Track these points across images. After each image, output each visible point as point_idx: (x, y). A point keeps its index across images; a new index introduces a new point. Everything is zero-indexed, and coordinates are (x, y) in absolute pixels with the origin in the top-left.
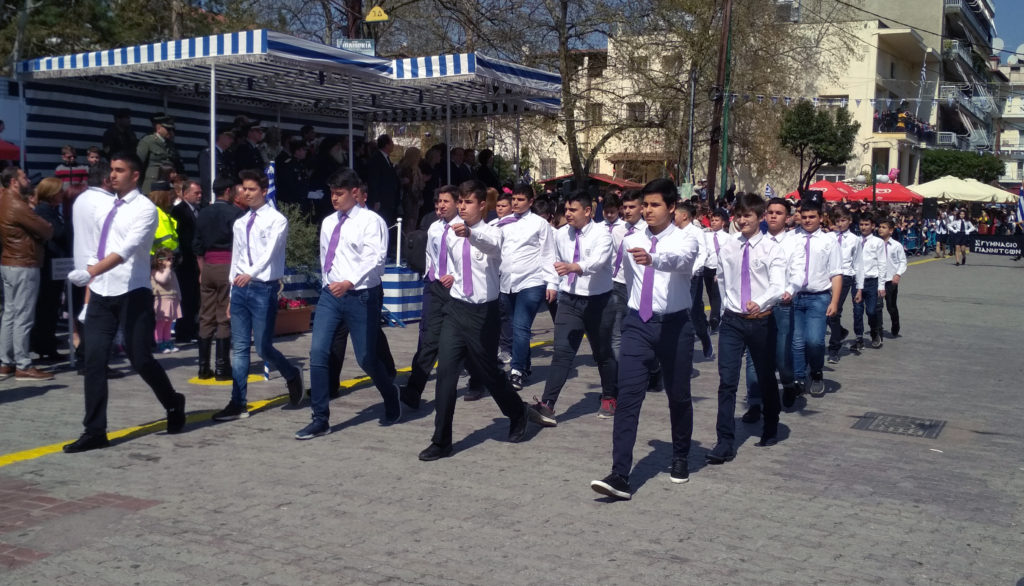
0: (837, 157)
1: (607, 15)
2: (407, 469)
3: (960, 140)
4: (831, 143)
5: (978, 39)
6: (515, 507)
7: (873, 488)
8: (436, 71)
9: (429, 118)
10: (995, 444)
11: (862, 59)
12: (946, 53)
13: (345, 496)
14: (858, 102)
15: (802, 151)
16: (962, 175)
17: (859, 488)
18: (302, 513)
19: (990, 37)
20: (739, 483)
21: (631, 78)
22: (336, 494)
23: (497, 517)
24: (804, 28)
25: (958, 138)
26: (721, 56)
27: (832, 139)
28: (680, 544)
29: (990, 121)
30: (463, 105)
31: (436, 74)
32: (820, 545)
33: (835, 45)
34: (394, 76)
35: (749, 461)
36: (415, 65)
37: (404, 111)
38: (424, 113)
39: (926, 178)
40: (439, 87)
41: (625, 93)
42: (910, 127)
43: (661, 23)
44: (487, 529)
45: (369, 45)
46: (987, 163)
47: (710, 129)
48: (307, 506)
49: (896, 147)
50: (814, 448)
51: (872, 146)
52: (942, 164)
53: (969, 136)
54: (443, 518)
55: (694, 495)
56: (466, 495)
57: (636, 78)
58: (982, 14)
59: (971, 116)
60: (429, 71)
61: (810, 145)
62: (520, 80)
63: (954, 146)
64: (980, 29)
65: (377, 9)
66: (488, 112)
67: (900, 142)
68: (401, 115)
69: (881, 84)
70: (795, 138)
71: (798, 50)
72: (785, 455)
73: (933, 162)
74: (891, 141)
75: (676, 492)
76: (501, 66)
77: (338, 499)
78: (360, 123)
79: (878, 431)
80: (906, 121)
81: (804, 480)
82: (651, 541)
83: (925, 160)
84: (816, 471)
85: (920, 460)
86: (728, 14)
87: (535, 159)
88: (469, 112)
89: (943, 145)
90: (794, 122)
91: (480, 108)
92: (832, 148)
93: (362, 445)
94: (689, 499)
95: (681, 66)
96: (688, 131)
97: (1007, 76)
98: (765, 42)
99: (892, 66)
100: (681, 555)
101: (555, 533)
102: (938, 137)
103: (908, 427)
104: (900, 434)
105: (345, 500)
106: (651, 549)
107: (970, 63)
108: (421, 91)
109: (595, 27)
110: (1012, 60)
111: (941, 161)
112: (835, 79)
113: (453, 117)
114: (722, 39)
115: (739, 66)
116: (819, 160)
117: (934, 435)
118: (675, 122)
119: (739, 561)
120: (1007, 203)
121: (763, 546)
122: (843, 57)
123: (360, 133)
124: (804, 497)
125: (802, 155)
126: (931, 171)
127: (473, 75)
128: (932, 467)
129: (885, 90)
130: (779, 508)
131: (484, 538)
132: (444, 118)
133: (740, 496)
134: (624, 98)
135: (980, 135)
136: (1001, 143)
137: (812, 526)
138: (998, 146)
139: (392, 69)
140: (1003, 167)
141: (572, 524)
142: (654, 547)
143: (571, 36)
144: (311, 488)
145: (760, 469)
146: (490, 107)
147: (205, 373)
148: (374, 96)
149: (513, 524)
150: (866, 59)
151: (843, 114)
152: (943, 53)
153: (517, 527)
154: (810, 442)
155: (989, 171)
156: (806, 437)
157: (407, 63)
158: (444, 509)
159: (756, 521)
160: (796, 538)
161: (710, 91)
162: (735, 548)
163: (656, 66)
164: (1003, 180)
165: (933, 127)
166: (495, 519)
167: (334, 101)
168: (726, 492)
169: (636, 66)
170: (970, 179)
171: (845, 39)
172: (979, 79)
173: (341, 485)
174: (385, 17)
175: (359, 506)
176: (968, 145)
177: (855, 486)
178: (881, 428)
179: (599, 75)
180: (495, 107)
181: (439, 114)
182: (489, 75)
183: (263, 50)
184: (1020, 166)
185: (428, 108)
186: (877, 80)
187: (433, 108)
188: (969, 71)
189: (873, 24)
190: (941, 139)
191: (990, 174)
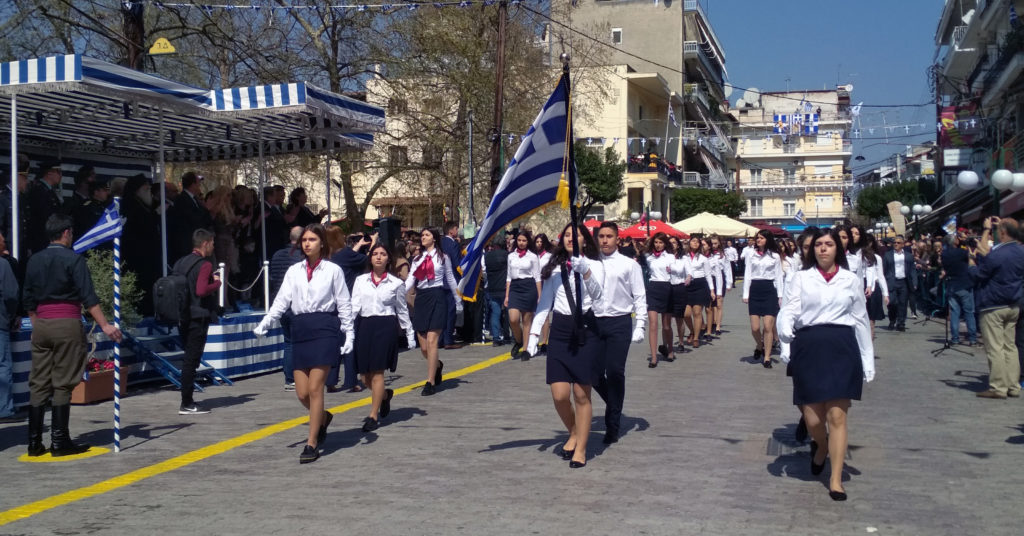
0: (608, 196)
3: (704, 179)
4: (603, 182)
5: (713, 82)
8: (261, 101)
11: (615, 103)
12: (688, 97)
19: (723, 85)
25: (701, 177)
27: (603, 178)
29: (725, 162)
30: (266, 142)
31: (262, 105)
34: (214, 107)
36: (236, 96)
38: (222, 151)
39: (678, 216)
40: (248, 121)
42: (660, 168)
46: (732, 200)
49: (649, 186)
51: (627, 187)
52: (690, 202)
53: (710, 175)
58: (715, 60)
59: (711, 156)
63: (698, 185)
64: (713, 74)
65: (163, 40)
67: (653, 182)
69: (632, 126)
73: (683, 201)
74: (642, 181)
76: (330, 97)
80: (656, 161)
83: (676, 199)
88: (273, 149)
89: (688, 184)
91: (284, 145)
92: (604, 187)
97: (738, 119)
99: (641, 108)
102: (684, 176)
107: (708, 106)
108: (228, 126)
110: (741, 104)
111: (691, 199)
112: (591, 123)
116: (592, 199)
122: (598, 101)
126: (681, 210)
127: (303, 107)
129: (635, 132)
135: (718, 174)
138: (738, 183)
139: (211, 99)
140: (745, 204)
147: (37, 449)
148: (173, 133)
150: (618, 103)
151: (610, 154)
152: (684, 97)
155: (732, 207)
157: (228, 94)
164: (743, 216)
165: (680, 167)
167: (126, 139)
171: (599, 83)
172: (714, 119)
174: (172, 49)
176: (710, 185)
182: (319, 106)
183: (77, 76)
184: (753, 204)
185: (226, 146)
186: (628, 122)
187: (232, 147)
188: (708, 114)
189: (622, 69)
190: (687, 178)
191: (734, 211)
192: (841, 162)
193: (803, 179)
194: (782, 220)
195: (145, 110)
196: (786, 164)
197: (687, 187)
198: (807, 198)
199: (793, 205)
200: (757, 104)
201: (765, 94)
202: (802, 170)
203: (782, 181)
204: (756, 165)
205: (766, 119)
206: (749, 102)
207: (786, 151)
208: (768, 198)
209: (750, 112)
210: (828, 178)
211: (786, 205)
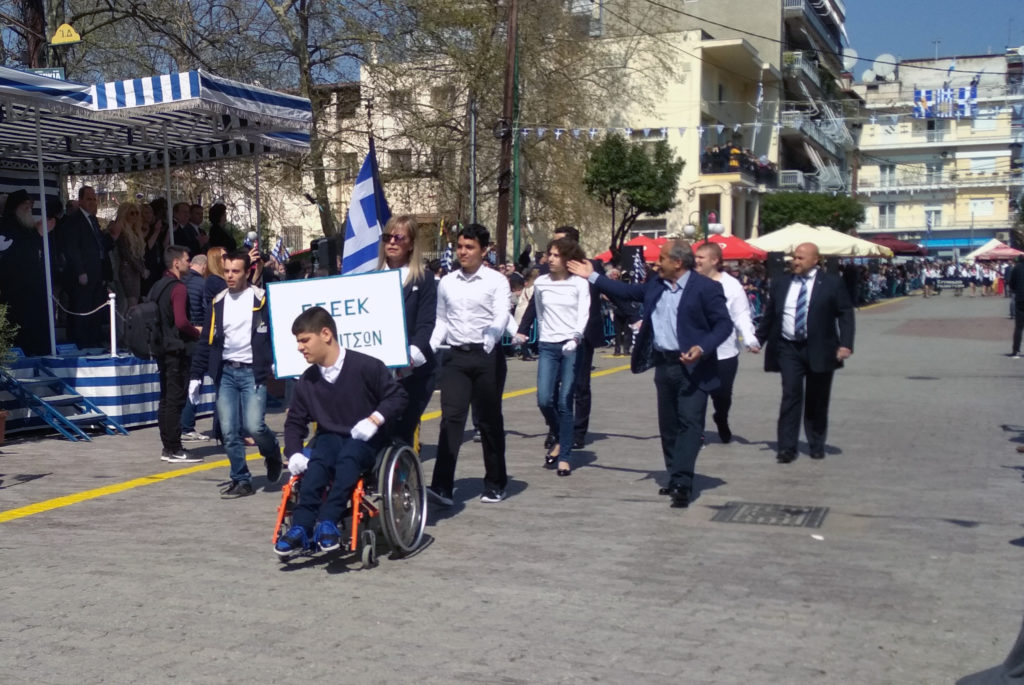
0: (657, 205)
1: (360, 34)
2: (149, 594)
3: (808, 179)
4: (650, 187)
5: (827, 52)
6: (293, 631)
7: (749, 587)
8: (149, 96)
9: (141, 167)
10: (893, 531)
11: (682, 80)
12: (786, 70)
13: (70, 629)
14: (682, 130)
15: (613, 199)
16: (814, 224)
17: (732, 588)
18: (17, 652)
19: (841, 54)
20: (578, 589)
21: (395, 116)
22: (60, 628)
23: (272, 644)
24: (608, 43)
25: (805, 177)
26: (507, 79)
27: (651, 181)
28: (511, 664)
29: (843, 156)
30: (184, 147)
31: (149, 101)
32: (690, 657)
33: (647, 64)
34: (94, 107)
35: (586, 564)
36: (120, 91)
37: (108, 159)
38: (135, 161)
39: (767, 228)
40: (152, 122)
41: (387, 134)
42: (748, 167)
43: (429, 43)
44: (260, 658)
45: (58, 76)
46: (843, 207)
47: (496, 176)
48: (23, 644)
49: (729, 191)
50: (666, 546)
51: (698, 192)
52: (786, 211)
53: (818, 174)
54: (203, 648)
55: (522, 607)
56: (229, 621)
57: (400, 116)
59: (820, 149)
60: (140, 97)
61: (623, 191)
62: (259, 107)
63: (800, 188)
64: (828, 37)
65: (65, 28)
66: (218, 155)
67: (734, 185)
68: (105, 165)
69: (707, 112)
70: (602, 182)
71: (602, 72)
72: (631, 555)
73: (775, 209)
74: (722, 184)
75: (498, 603)
76: (234, 88)
77: (63, 633)
78: (52, 177)
79: (744, 522)
81: (661, 583)
82: (474, 662)
83: (766, 208)
84: (672, 572)
85: (801, 553)
86: (514, 25)
87: (275, 226)
88: (193, 157)
89: (786, 187)
90: (602, 163)
91: (206, 151)
92: (651, 193)
93: (88, 569)
94: (516, 612)
95: (454, 99)
96: (468, 179)
97: (863, 97)
98: (560, 62)
99: (721, 89)
100: (516, 678)
101: (350, 658)
102: (780, 178)
103: (782, 517)
104: (773, 524)
105: (72, 634)
106: (474, 671)
107: (817, 81)
108: (130, 130)
109: (345, 50)
110: (868, 76)
111: (786, 207)
112: (649, 108)
113: (172, 165)
114: (508, 58)
115: (529, 94)
116: (635, 209)
117: (817, 524)
118: (451, 170)
119: (590, 680)
120: (870, 255)
121: (618, 661)
122: (658, 79)
123: (54, 191)
124: (662, 602)
125: (613, 205)
126: (773, 221)
127: (197, 101)
128: (819, 560)
129: (712, 119)
130: (633, 616)
131: (258, 669)
132: (161, 166)
133: (579, 605)
134: (386, 140)
135: (832, 173)
136: (859, 182)
137: (678, 635)
138: (855, 186)
139: (91, 96)
140: (862, 212)
141: (369, 647)
142: (479, 668)
143: (314, 63)
144: (27, 623)
145: (602, 573)
146: (219, 148)
148: (68, 139)
149: (294, 651)
150: (687, 81)
151: (662, 150)
152: (783, 70)
153: (299, 654)
154: (661, 539)
155: (844, 216)
156: (654, 534)
157: (110, 89)
158: (203, 637)
159: (607, 633)
160: (659, 649)
161: (494, 126)
162: (583, 665)
163: (424, 99)
164: (862, 228)
165: (774, 164)
166: (270, 646)
168: (563, 602)
169: (399, 101)
170: (822, 228)
171: (661, 56)
172: (825, 98)
173: (65, 616)
174: (76, 38)
175: (92, 640)
176: (817, 186)
177: (725, 587)
178: (749, 519)
179: (352, 114)
180: (226, 148)
181: (154, 160)
182: (218, 100)
184: (882, 211)
185: (140, 154)
186: (701, 105)
187: (146, 154)
188: (815, 92)
189: (695, 36)
190: (786, 178)
191: (847, 221)
192: (1009, 153)
193: (953, 177)
194: (921, 233)
195: (21, 112)
196: (930, 157)
197: (781, 191)
198: (958, 201)
199: (938, 212)
200: (891, 77)
201: (905, 62)
202: (952, 165)
203: (924, 179)
204: (887, 160)
205: (904, 95)
206: (881, 74)
207: (930, 138)
208: (904, 203)
209: (882, 88)
210: (988, 174)
211: (928, 213)
